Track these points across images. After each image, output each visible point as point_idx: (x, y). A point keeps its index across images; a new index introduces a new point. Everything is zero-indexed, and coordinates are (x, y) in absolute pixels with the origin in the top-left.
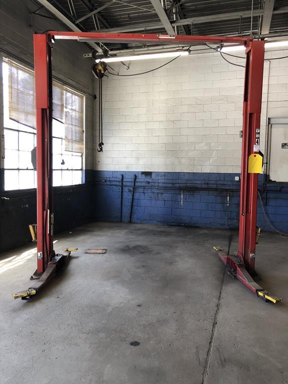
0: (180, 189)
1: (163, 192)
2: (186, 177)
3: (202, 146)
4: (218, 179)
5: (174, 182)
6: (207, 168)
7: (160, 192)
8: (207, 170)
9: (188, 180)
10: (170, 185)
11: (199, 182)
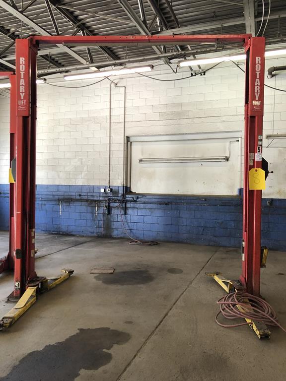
0: (59, 200)
1: (45, 203)
2: (64, 190)
3: (76, 162)
4: (88, 191)
5: (54, 194)
6: (80, 181)
7: (44, 203)
8: (80, 183)
9: (65, 192)
10: (52, 197)
11: (74, 194)
